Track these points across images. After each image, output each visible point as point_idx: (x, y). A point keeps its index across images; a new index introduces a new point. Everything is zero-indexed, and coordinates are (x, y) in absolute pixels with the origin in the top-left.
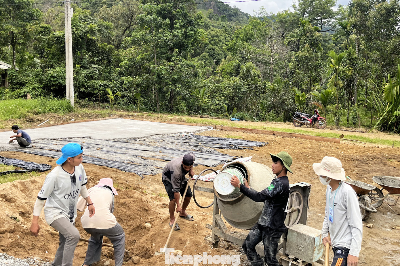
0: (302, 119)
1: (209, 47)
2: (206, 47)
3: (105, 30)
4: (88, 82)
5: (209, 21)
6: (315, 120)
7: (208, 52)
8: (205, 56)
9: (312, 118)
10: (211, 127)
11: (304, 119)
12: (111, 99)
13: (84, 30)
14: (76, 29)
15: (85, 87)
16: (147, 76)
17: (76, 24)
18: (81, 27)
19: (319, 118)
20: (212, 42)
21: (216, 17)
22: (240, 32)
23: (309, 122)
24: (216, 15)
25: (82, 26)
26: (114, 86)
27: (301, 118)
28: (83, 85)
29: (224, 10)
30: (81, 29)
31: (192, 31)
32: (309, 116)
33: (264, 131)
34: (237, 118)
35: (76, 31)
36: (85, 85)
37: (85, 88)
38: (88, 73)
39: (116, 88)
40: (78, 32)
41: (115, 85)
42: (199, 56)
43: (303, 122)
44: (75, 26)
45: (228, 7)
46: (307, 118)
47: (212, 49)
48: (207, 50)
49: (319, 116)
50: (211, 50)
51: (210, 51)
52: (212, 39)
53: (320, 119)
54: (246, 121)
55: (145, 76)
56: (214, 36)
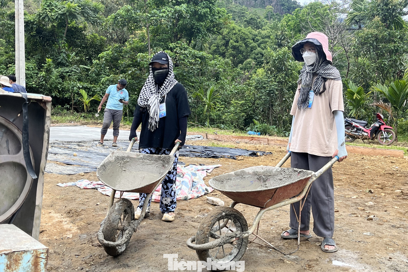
0: (355, 129)
1: (256, 51)
2: (252, 51)
3: (91, 13)
4: (64, 84)
5: (267, 22)
6: (377, 131)
7: (255, 59)
8: (250, 64)
9: (371, 128)
10: (200, 136)
11: (358, 130)
12: (86, 105)
13: (60, 12)
14: (50, 11)
15: (59, 90)
16: (134, 70)
17: (50, 3)
18: (56, 7)
19: (382, 127)
20: (262, 45)
21: (276, 16)
22: (290, 18)
23: (366, 134)
24: (277, 15)
25: (59, 7)
26: (99, 91)
27: (354, 127)
28: (56, 88)
29: (290, 8)
30: (56, 10)
31: (207, 7)
32: (367, 125)
33: (277, 140)
34: (258, 131)
35: (50, 14)
36: (58, 88)
37: (59, 92)
38: (65, 72)
39: (102, 93)
40: (53, 14)
41: (101, 90)
42: (242, 64)
43: (357, 134)
44: (48, 6)
45: (296, 4)
46: (364, 127)
47: (261, 54)
48: (253, 56)
49: (383, 124)
50: (259, 55)
51: (257, 57)
52: (263, 41)
53: (385, 128)
54: (269, 135)
55: (130, 70)
56: (266, 37)
